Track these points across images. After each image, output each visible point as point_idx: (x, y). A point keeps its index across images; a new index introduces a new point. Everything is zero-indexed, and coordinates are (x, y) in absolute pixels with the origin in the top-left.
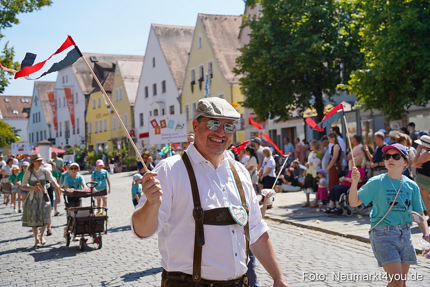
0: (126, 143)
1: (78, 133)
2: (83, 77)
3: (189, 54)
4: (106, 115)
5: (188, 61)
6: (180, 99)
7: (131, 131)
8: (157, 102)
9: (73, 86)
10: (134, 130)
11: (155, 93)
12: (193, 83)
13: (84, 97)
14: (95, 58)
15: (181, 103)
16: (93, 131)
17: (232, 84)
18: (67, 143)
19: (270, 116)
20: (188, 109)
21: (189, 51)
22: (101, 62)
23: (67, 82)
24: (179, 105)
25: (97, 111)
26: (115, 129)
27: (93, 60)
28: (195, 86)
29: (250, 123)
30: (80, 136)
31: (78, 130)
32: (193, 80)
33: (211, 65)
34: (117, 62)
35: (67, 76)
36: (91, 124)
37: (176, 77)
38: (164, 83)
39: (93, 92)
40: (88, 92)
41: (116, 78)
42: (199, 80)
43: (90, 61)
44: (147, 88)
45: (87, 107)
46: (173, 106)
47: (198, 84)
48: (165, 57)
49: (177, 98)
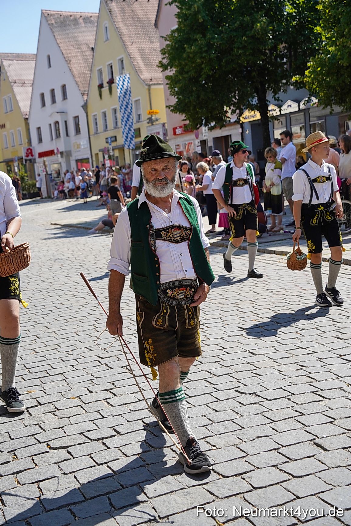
3: (93, 49)
5: (93, 59)
6: (85, 107)
7: (27, 150)
8: (58, 113)
10: (31, 148)
11: (54, 101)
12: (101, 86)
15: (87, 113)
17: (149, 86)
19: (204, 122)
20: (96, 119)
21: (92, 46)
24: (85, 114)
26: (7, 148)
28: (103, 89)
29: (175, 134)
32: (100, 83)
33: (122, 61)
34: (2, 62)
37: (78, 80)
38: (64, 87)
41: (2, 83)
42: (108, 83)
44: (42, 95)
46: (78, 117)
47: (108, 88)
48: (62, 53)
49: (82, 107)
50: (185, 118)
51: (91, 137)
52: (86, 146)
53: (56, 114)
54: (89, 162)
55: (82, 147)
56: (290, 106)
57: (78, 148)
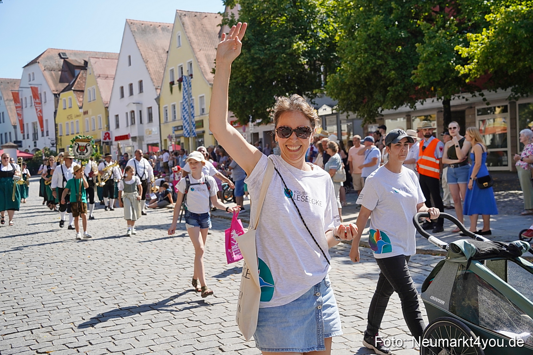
0: (100, 146)
1: (47, 135)
2: (51, 75)
3: (168, 52)
4: (78, 116)
5: (167, 60)
6: (158, 99)
7: (106, 134)
8: (134, 103)
9: (41, 85)
10: (109, 132)
11: (131, 93)
12: (172, 83)
13: (53, 95)
14: (64, 54)
15: (159, 105)
16: (64, 133)
18: (35, 146)
19: (251, 120)
20: (166, 111)
21: (167, 50)
22: (72, 59)
23: (33, 80)
24: (157, 106)
25: (68, 112)
26: (88, 131)
27: (62, 56)
28: (173, 86)
30: (49, 138)
31: (47, 132)
32: (172, 81)
33: (191, 64)
34: (89, 59)
35: (33, 74)
36: (61, 125)
37: (153, 77)
38: (141, 82)
39: (63, 91)
40: (57, 91)
41: (88, 76)
42: (178, 81)
43: (59, 57)
44: (122, 88)
45: (56, 107)
46: (151, 107)
47: (178, 85)
48: (141, 55)
49: (156, 99)
50: (234, 115)
51: (161, 125)
52: (156, 133)
53: (133, 104)
54: (158, 146)
55: (153, 133)
56: (325, 109)
57: (149, 134)
